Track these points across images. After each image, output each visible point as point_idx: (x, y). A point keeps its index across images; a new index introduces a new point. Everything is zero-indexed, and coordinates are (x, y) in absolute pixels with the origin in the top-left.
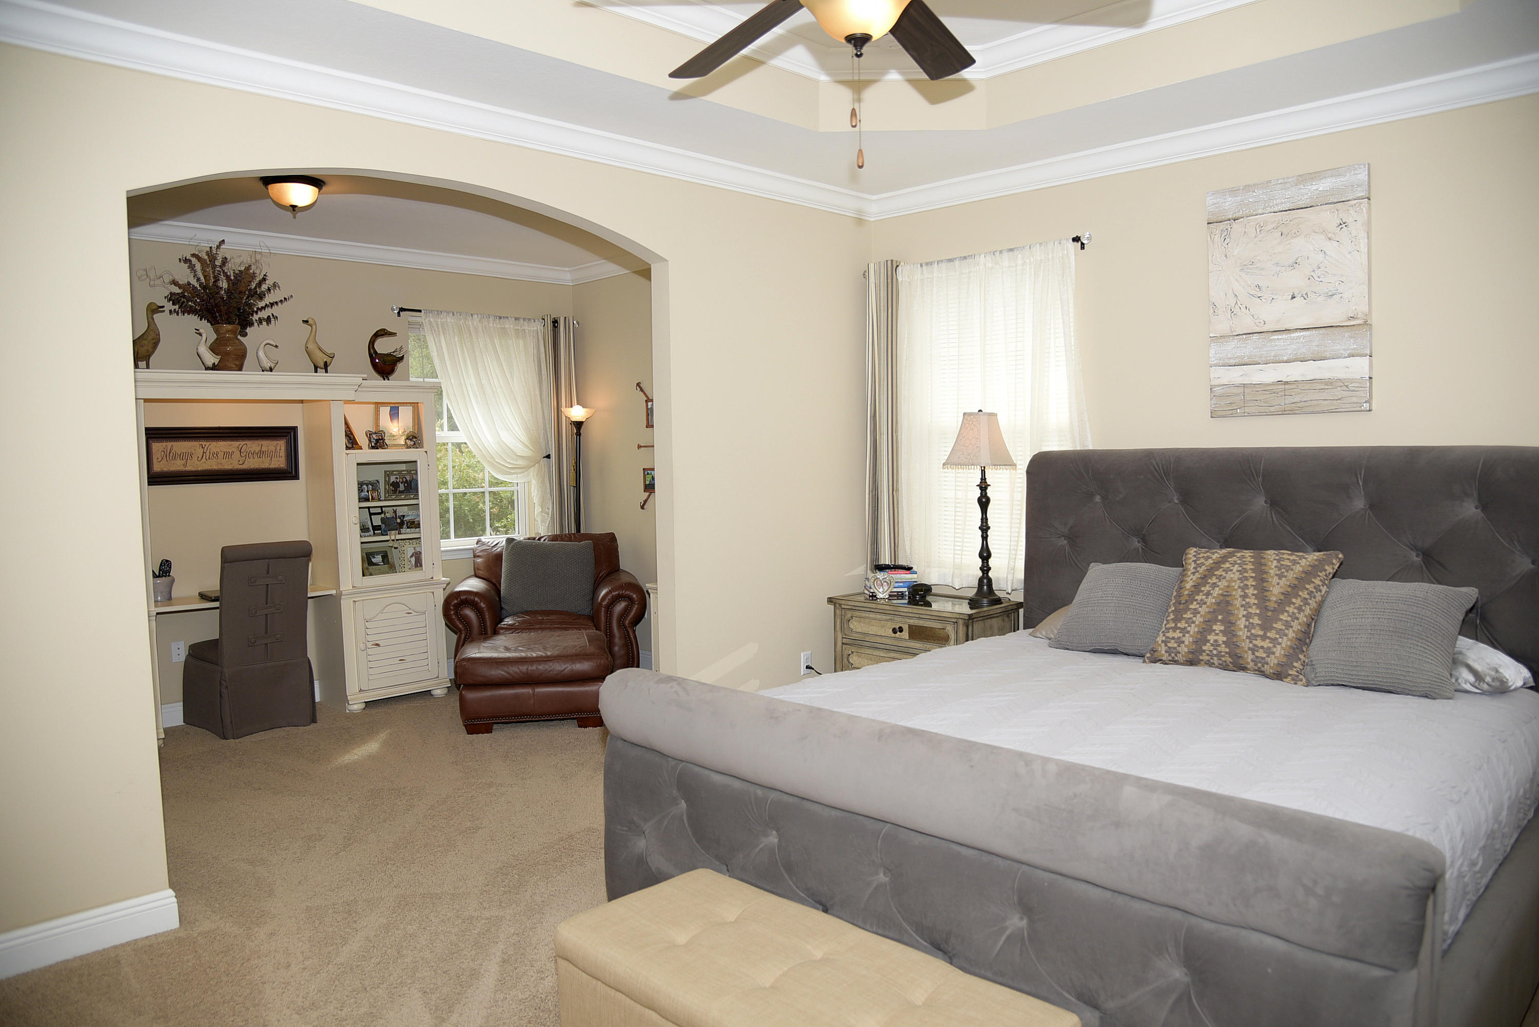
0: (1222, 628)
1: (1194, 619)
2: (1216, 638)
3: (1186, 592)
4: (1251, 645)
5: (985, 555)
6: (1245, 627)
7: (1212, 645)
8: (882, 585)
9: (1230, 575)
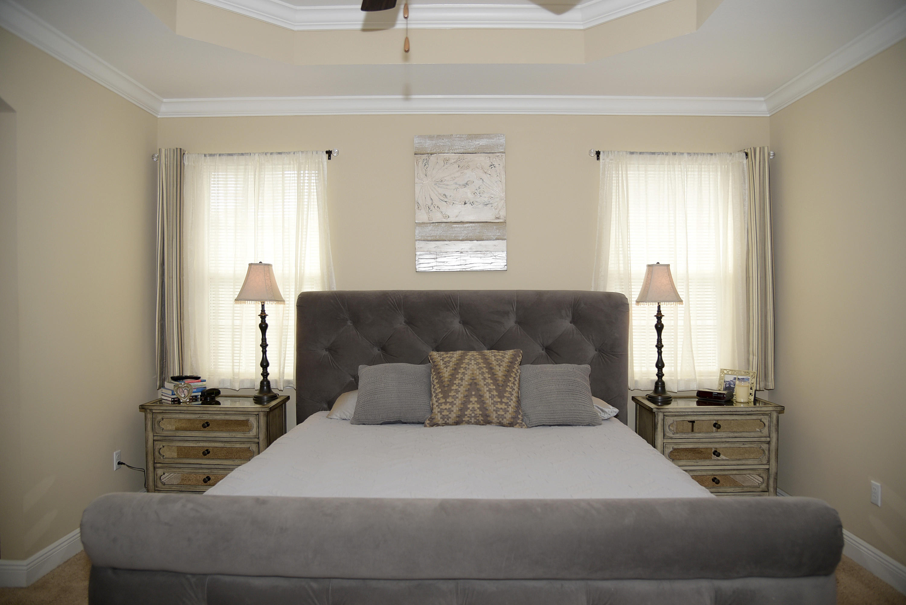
0: (476, 399)
1: (457, 395)
2: (473, 406)
3: (446, 379)
4: (495, 408)
5: (265, 364)
6: (490, 397)
7: (471, 410)
8: (183, 392)
9: (471, 367)
